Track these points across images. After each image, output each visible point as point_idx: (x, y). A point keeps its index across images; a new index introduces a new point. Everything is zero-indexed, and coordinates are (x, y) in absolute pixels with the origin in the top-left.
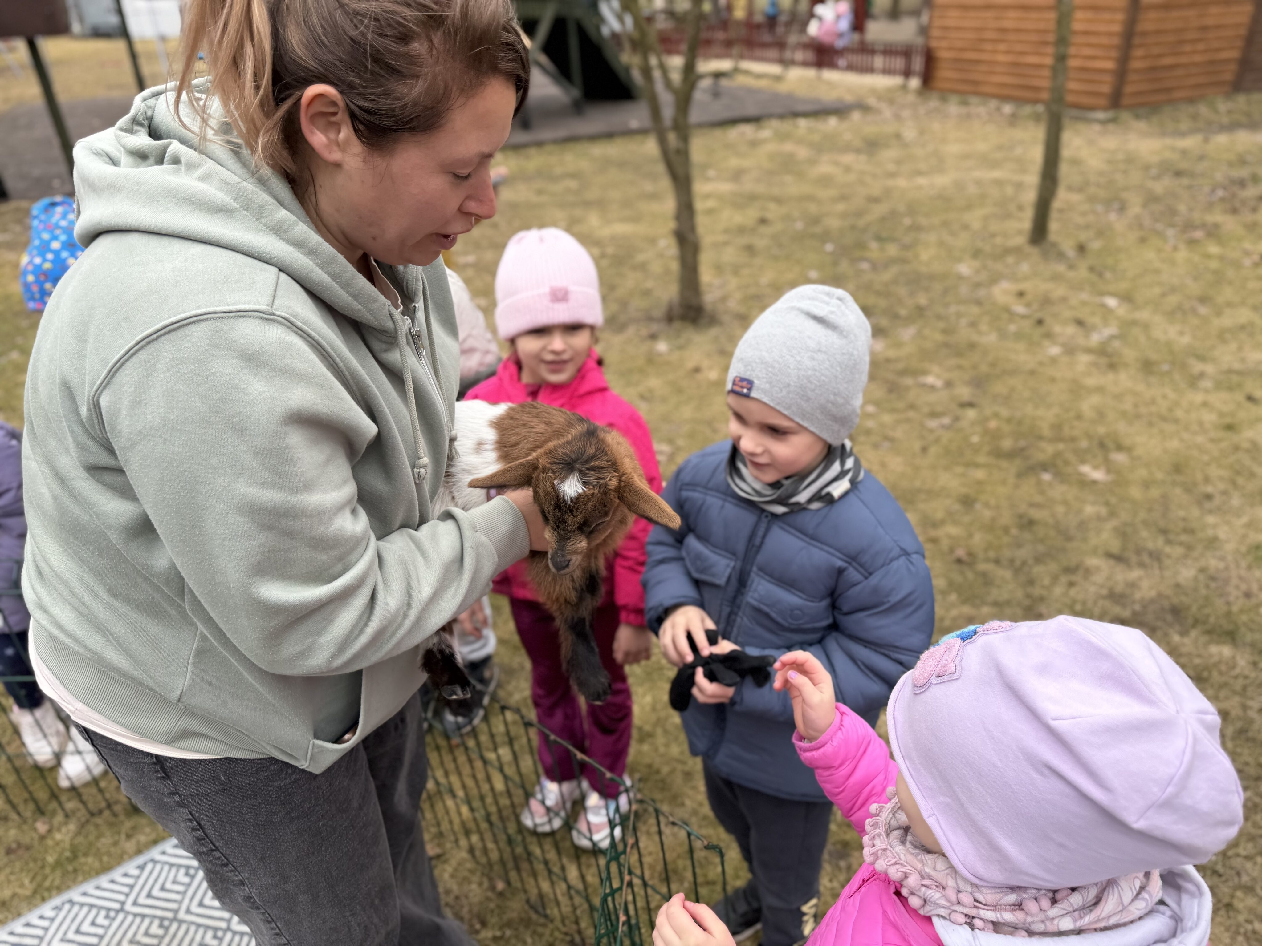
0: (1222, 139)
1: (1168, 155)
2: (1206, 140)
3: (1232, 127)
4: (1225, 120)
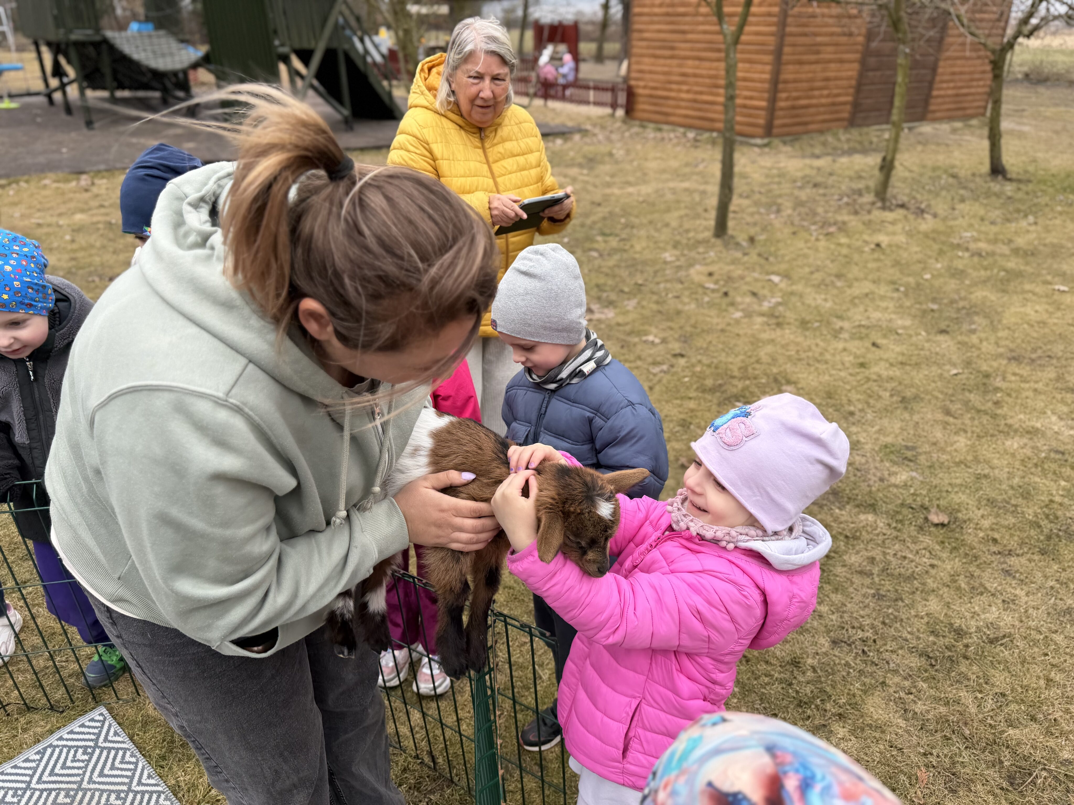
0: (844, 160)
1: (808, 171)
2: (834, 161)
3: (851, 152)
4: (846, 147)
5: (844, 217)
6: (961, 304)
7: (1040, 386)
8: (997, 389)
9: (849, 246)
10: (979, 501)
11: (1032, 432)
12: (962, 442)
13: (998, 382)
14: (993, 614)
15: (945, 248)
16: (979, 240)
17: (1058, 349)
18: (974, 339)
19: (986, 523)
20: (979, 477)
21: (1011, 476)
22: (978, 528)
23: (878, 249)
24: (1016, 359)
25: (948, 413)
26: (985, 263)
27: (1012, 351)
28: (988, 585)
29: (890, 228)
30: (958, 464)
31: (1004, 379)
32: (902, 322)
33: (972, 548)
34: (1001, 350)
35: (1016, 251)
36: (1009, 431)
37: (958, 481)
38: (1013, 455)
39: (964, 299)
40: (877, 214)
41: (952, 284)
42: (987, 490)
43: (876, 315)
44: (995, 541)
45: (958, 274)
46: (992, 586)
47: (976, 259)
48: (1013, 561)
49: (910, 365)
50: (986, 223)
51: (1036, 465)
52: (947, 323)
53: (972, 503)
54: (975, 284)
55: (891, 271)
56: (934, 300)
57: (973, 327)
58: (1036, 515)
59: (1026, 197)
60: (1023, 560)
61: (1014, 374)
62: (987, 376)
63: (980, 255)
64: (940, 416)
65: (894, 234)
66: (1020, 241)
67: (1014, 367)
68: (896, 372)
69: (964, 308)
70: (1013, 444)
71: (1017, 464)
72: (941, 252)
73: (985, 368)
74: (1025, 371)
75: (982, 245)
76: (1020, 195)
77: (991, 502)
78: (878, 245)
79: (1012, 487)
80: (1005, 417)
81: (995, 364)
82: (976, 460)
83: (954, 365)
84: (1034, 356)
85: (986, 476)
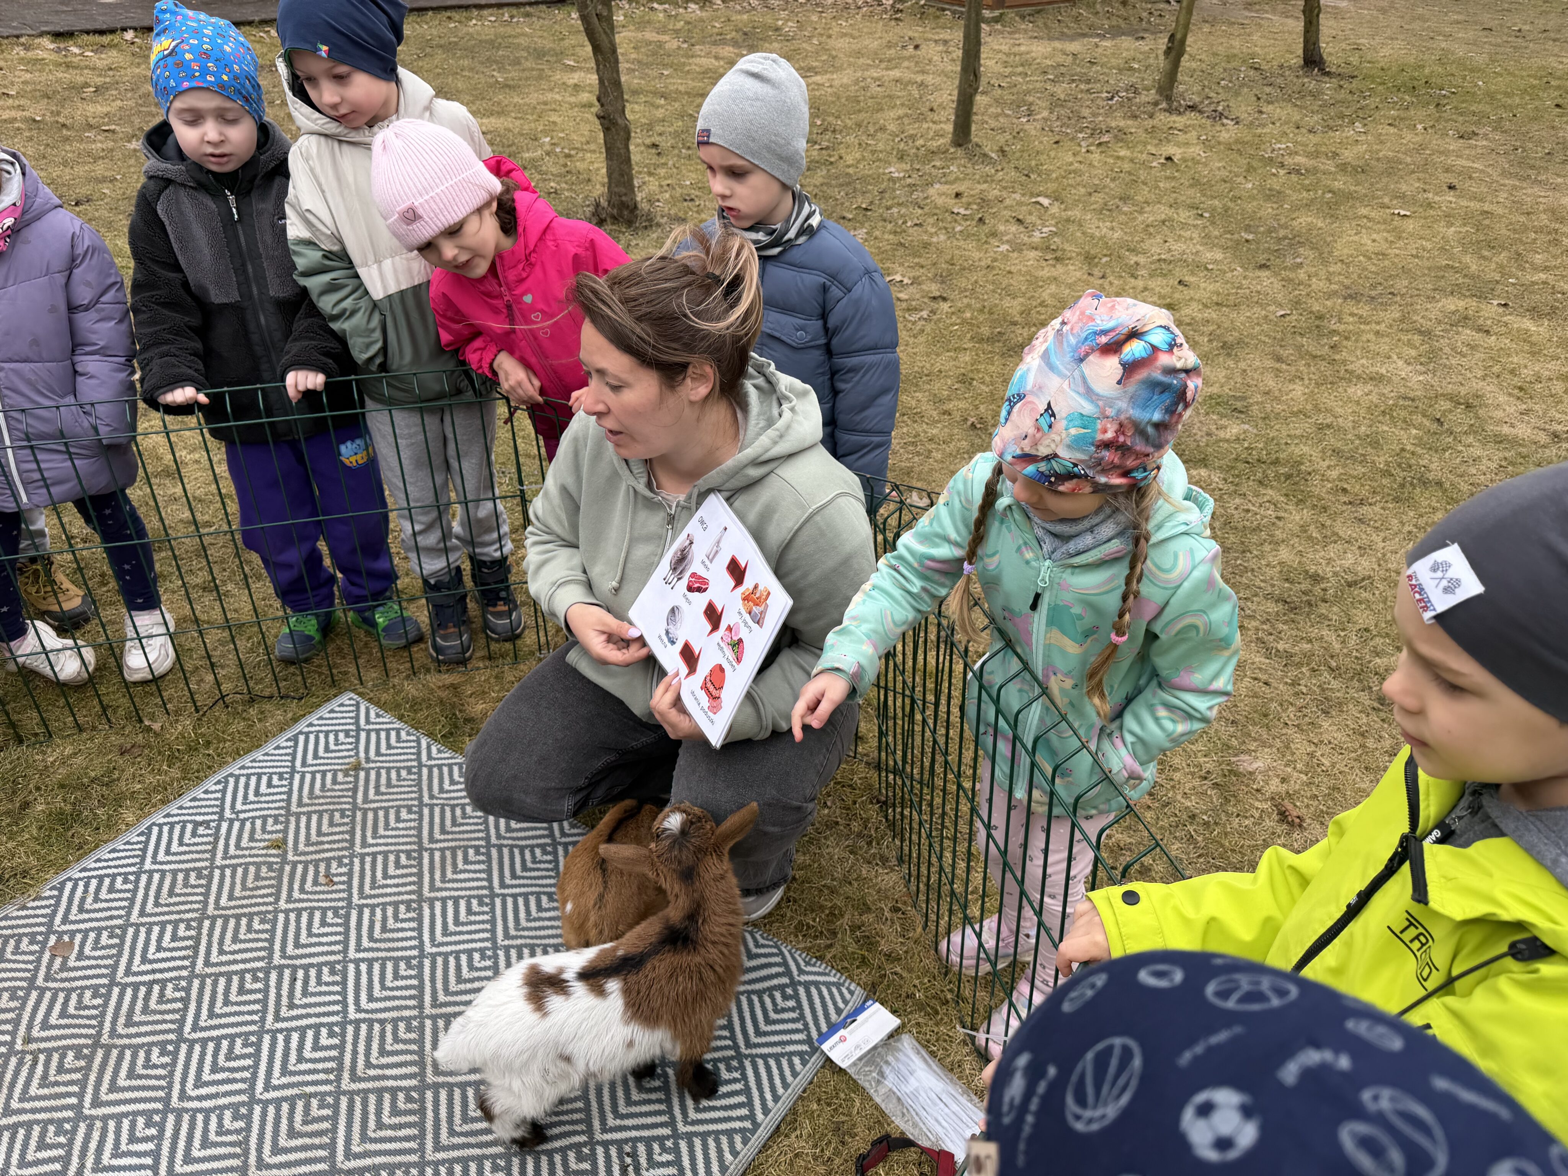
5: (1118, 121)
6: (1282, 233)
7: (1382, 327)
8: (1334, 332)
9: (1132, 161)
10: (1323, 451)
11: (1377, 379)
12: (1298, 390)
13: (1334, 325)
14: (1349, 560)
15: (1255, 163)
16: (1296, 153)
17: (1401, 284)
18: (1302, 274)
19: (1334, 474)
20: (1321, 428)
21: (1356, 425)
22: (1324, 479)
23: (1169, 163)
24: (1353, 297)
25: (1279, 359)
26: (1307, 182)
27: (1347, 288)
28: (1341, 533)
29: (1182, 137)
30: (1295, 414)
31: (1340, 321)
32: (1210, 255)
33: (1320, 499)
34: (1333, 287)
35: (1343, 168)
36: (1353, 377)
37: (1298, 432)
38: (1358, 403)
39: (1285, 227)
40: (1163, 119)
41: (1268, 209)
42: (1332, 441)
43: (1178, 247)
44: (1344, 490)
45: (1274, 196)
46: (1345, 531)
47: (1294, 177)
48: (1365, 510)
49: (1227, 306)
50: (1304, 131)
51: (1384, 413)
52: (1265, 256)
53: (1316, 454)
54: (1295, 208)
55: (1190, 192)
56: (1248, 229)
57: (1299, 260)
58: (1387, 463)
59: (1349, 97)
60: (1377, 508)
61: (1352, 315)
62: (1320, 317)
63: (1298, 172)
64: (1269, 363)
65: (1187, 144)
66: (1348, 155)
67: (1351, 307)
68: (1211, 314)
69: (1285, 238)
70: (1357, 391)
71: (1363, 412)
72: (1250, 169)
73: (1316, 307)
74: (1364, 310)
75: (1299, 159)
76: (1343, 95)
77: (1336, 452)
78: (1169, 159)
79: (1358, 437)
80: (1344, 362)
81: (1328, 303)
82: (1317, 409)
83: (1280, 305)
84: (1373, 293)
85: (1329, 426)
